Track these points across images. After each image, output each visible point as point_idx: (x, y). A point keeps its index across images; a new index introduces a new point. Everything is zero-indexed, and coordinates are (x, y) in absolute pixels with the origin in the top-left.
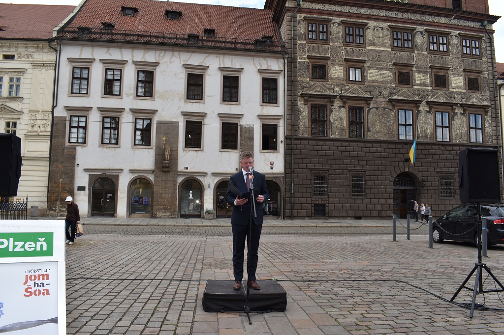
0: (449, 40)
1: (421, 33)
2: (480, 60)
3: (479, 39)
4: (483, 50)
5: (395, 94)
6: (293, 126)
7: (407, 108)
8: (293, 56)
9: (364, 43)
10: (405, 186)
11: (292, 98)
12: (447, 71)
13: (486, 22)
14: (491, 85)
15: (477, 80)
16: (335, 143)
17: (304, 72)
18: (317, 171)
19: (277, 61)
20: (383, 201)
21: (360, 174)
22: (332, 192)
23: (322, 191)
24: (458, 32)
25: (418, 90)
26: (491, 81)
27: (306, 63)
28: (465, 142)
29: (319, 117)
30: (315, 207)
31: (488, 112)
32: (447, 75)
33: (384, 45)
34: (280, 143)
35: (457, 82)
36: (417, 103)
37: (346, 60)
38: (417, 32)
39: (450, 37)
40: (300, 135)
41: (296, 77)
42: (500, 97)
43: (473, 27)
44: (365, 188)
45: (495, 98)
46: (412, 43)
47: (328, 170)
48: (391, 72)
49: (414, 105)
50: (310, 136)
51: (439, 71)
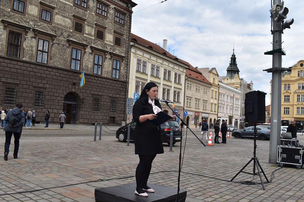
0: (108, 9)
2: (123, 28)
3: (124, 14)
4: (125, 22)
5: (71, 36)
7: (78, 48)
10: (71, 101)
12: (104, 29)
13: (129, 5)
14: (127, 44)
15: (120, 39)
16: (26, 65)
17: (7, 3)
18: (9, 85)
20: (56, 111)
21: (42, 90)
23: (11, 100)
24: (114, 6)
25: (86, 37)
26: (127, 42)
28: (109, 77)
29: (15, 42)
31: (123, 60)
32: (104, 32)
33: (68, 0)
35: (109, 38)
36: (84, 46)
37: (41, 3)
39: (109, 8)
42: (130, 53)
43: (122, 6)
44: (44, 100)
45: (128, 52)
46: (86, 5)
47: (17, 85)
48: (71, 20)
49: (83, 47)
50: (5, 56)
51: (100, 28)
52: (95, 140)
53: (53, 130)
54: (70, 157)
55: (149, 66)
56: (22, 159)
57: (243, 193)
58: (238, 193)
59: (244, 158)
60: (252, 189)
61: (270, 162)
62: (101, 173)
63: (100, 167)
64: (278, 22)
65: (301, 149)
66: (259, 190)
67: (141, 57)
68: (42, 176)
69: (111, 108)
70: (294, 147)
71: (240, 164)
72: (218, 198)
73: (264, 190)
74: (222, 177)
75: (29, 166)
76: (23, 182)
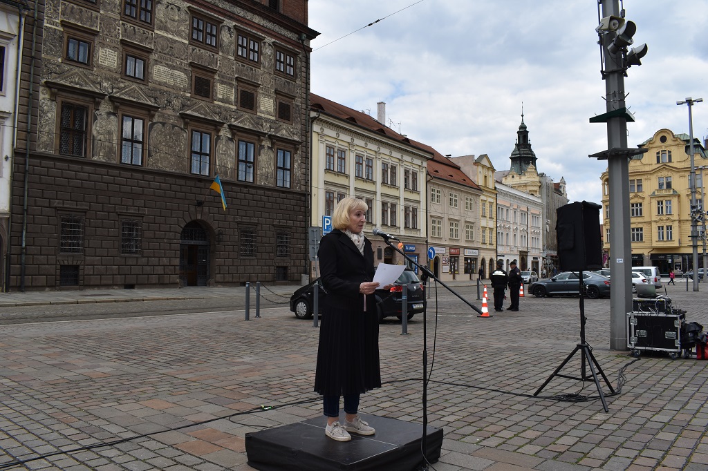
0: (261, 47)
1: (229, 29)
2: (294, 83)
3: (295, 55)
4: (298, 70)
5: (189, 107)
6: (29, 133)
7: (205, 130)
8: (36, 15)
9: (151, 23)
10: (195, 240)
11: (29, 86)
12: (255, 88)
13: (304, 36)
14: (304, 117)
15: (289, 106)
16: (99, 170)
17: (54, 46)
18: (68, 213)
19: (7, 17)
20: (165, 261)
21: (135, 220)
22: (90, 246)
23: (74, 245)
24: (273, 40)
25: (220, 107)
26: (304, 111)
27: (58, 33)
28: (270, 185)
29: (74, 125)
30: (61, 270)
31: (298, 149)
32: (255, 94)
33: (179, 33)
34: (4, 160)
35: (267, 105)
36: (217, 126)
37: (122, 42)
38: (223, 26)
39: (262, 44)
40: (41, 150)
41: (38, 51)
42: (311, 134)
43: (290, 38)
44: (141, 241)
45: (306, 133)
46: (216, 40)
47: (85, 212)
48: (186, 74)
49: (213, 127)
50: (57, 154)
51: (247, 86)
52: (247, 318)
53: (163, 299)
54: (196, 359)
55: (351, 159)
56: (97, 369)
57: (563, 422)
58: (554, 423)
59: (558, 342)
60: (581, 411)
61: (613, 347)
62: (261, 392)
63: (257, 378)
64: (615, 54)
65: (676, 318)
66: (596, 413)
67: (334, 141)
68: (136, 406)
69: (278, 249)
70: (662, 315)
71: (550, 354)
72: (511, 438)
73: (607, 412)
74: (515, 387)
75: (111, 385)
76: (96, 423)
